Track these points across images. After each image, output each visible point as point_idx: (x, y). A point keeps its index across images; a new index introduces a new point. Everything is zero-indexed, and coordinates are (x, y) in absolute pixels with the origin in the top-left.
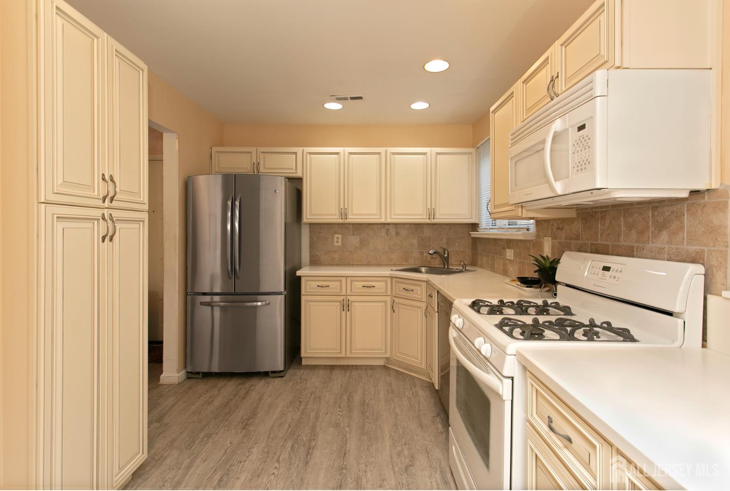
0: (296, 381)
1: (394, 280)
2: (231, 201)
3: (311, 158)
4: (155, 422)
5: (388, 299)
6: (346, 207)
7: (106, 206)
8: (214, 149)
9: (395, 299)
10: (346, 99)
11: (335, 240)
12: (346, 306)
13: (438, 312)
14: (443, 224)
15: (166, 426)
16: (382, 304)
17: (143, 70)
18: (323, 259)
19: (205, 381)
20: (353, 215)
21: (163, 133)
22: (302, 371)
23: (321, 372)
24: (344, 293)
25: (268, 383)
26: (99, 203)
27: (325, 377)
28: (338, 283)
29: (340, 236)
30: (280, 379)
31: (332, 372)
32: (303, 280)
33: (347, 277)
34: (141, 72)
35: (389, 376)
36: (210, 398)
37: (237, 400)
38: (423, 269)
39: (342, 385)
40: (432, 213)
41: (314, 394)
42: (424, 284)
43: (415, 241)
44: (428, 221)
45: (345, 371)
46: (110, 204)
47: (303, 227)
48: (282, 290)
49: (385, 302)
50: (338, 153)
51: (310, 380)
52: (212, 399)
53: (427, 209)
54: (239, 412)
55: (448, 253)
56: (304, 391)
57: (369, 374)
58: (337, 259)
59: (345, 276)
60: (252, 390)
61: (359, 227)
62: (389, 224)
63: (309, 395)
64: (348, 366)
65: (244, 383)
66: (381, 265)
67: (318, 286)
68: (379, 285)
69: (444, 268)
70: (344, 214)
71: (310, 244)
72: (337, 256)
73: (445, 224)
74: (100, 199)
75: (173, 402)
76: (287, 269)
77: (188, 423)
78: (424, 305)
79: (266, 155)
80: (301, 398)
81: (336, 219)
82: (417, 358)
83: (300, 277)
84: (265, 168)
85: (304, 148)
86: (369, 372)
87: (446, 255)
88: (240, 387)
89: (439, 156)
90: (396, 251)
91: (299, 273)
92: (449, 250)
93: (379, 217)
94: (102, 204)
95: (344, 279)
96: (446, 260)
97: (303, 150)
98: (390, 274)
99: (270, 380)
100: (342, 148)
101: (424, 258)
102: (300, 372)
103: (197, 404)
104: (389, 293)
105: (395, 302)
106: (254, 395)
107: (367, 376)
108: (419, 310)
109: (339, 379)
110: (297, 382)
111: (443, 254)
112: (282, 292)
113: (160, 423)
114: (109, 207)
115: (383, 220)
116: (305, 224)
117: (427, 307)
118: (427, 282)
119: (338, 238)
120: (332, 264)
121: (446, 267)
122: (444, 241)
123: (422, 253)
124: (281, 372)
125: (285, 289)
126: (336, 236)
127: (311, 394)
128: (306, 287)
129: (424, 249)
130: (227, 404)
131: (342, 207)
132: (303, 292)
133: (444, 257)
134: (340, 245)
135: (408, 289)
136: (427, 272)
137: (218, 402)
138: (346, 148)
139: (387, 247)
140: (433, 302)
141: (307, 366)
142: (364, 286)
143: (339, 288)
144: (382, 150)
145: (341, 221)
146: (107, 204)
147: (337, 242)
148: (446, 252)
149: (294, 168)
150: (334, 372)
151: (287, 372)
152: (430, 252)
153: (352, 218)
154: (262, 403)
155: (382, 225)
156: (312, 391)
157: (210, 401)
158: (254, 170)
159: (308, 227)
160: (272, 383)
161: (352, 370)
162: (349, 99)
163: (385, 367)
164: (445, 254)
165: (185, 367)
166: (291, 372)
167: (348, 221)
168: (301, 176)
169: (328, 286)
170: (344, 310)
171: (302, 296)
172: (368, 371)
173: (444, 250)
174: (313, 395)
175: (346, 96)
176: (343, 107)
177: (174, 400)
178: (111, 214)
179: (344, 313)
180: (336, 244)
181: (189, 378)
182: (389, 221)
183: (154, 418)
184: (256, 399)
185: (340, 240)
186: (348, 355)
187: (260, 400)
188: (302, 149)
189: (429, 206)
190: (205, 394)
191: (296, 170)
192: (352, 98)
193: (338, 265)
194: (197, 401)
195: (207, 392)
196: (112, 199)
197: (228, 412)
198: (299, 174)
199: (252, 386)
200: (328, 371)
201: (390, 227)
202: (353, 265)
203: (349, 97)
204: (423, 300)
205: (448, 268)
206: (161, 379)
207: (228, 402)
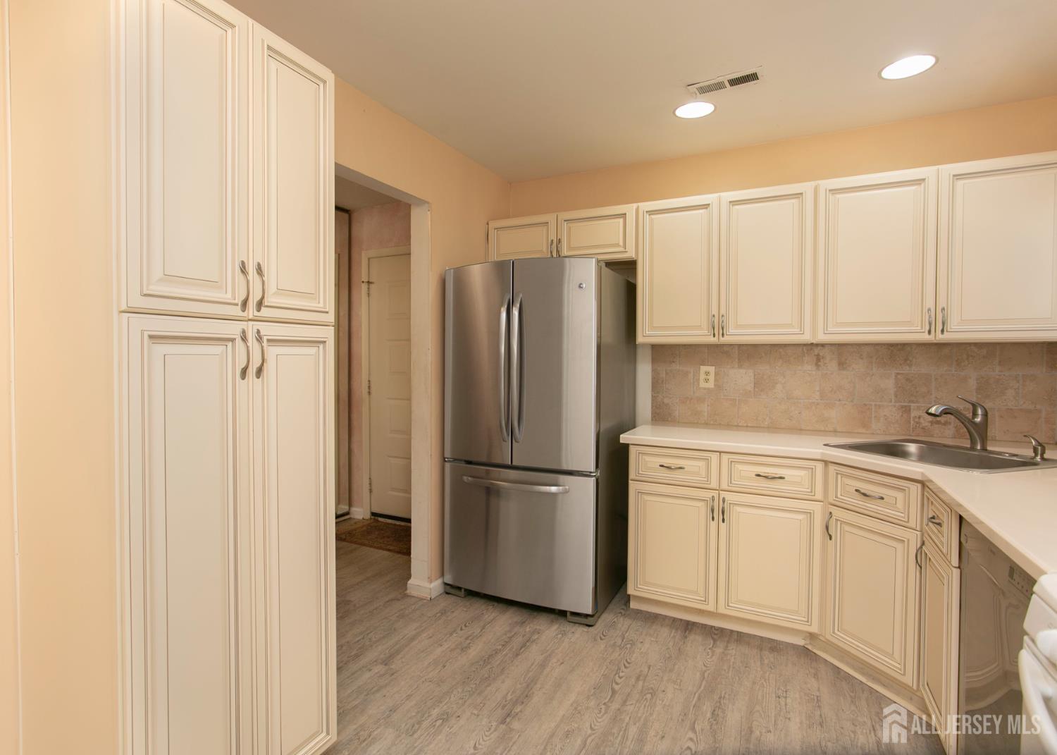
0: (612, 642)
1: (832, 468)
2: (506, 306)
3: (652, 221)
4: (381, 664)
5: (817, 508)
6: (723, 311)
7: (251, 317)
8: (493, 225)
9: (833, 509)
10: (719, 86)
11: (702, 376)
12: (719, 512)
13: (959, 567)
14: (970, 344)
15: (393, 674)
16: (801, 517)
17: (325, 82)
18: (677, 412)
19: (468, 604)
20: (738, 326)
21: (410, 206)
22: (627, 622)
23: (665, 632)
24: (714, 484)
25: (564, 634)
26: (237, 311)
27: (671, 644)
28: (702, 464)
29: (712, 369)
30: (586, 629)
31: (686, 637)
32: (633, 452)
33: (720, 452)
34: (322, 85)
35: (816, 676)
36: (467, 639)
37: (506, 655)
38: (912, 448)
39: (703, 674)
40: (939, 318)
41: (644, 680)
42: (915, 489)
43: (889, 384)
44: (925, 337)
45: (715, 641)
46: (256, 313)
47: (640, 352)
48: (592, 467)
49: (810, 514)
50: (706, 206)
51: (640, 645)
52: (468, 641)
53: (925, 310)
54: (503, 682)
55: (985, 415)
56: (626, 667)
57: (766, 661)
58: (706, 414)
59: (718, 452)
60: (534, 641)
61: (750, 353)
62: (823, 345)
63: (633, 680)
64: (722, 630)
65: (524, 622)
66: (801, 430)
67: (662, 466)
68: (795, 477)
69: (973, 448)
70: (718, 326)
71: (653, 383)
72: (704, 408)
73: (976, 344)
74: (237, 305)
75: (414, 632)
76: (601, 431)
77: (423, 679)
78: (913, 539)
79: (573, 225)
80: (617, 684)
81: (701, 336)
82: (891, 656)
83: (626, 446)
84: (570, 248)
85: (640, 204)
86: (769, 657)
87: (978, 420)
88: (516, 630)
89: (960, 183)
90: (837, 402)
91: (624, 438)
92: (988, 405)
93: (797, 330)
94: (241, 314)
95: (715, 457)
96: (980, 432)
97: (638, 207)
98: (822, 454)
99: (568, 627)
100: (716, 195)
101: (912, 422)
102: (623, 623)
103: (446, 646)
104: (819, 496)
105: (834, 517)
106: (534, 653)
107: (761, 664)
108: (899, 546)
109: (699, 654)
110: (614, 645)
111: (970, 415)
112: (591, 472)
113: (387, 667)
114: (256, 318)
115: (807, 337)
116: (644, 345)
117: (923, 543)
118: (923, 484)
119: (707, 373)
120: (695, 422)
121: (979, 448)
122: (972, 383)
123: (907, 410)
124: (587, 616)
125: (597, 466)
126: (704, 369)
127: (638, 679)
128: (639, 465)
129: (913, 402)
130: (488, 658)
131: (715, 312)
132: (632, 475)
133: (975, 423)
134: (713, 387)
135: (868, 493)
136: (922, 458)
137: (475, 651)
138: (723, 194)
139: (818, 393)
140: (944, 540)
141: (638, 612)
142: (758, 475)
143: (703, 473)
144: (806, 187)
145: (712, 340)
146: (251, 311)
147: (707, 381)
148: (980, 412)
149: (621, 243)
150: (692, 637)
151: (599, 617)
152: (933, 410)
153: (735, 335)
154: (545, 672)
155: (805, 348)
156: (641, 671)
157: (465, 645)
158: (551, 252)
159: (648, 352)
160: (570, 636)
161: (728, 642)
162: (727, 84)
163: (805, 652)
164: (975, 414)
165: (442, 575)
166: (607, 618)
167: (724, 340)
168: (634, 256)
169: (681, 468)
170: (713, 519)
171: (630, 482)
172: (766, 653)
173: (974, 406)
174: (641, 683)
175: (720, 79)
176: (715, 107)
177: (415, 630)
178: (258, 332)
179: (713, 525)
180: (703, 384)
181: (447, 593)
182: (821, 338)
183: (382, 656)
184: (536, 664)
185: (712, 377)
186: (722, 610)
187: (543, 665)
188: (635, 206)
189: (930, 303)
190: (461, 629)
191: (625, 246)
192: (735, 82)
193: (706, 425)
194: (446, 641)
195: (465, 626)
196: (260, 304)
197: (486, 676)
198: (630, 254)
199: (533, 633)
200: (679, 632)
201: (823, 352)
202: (738, 427)
203: (725, 80)
204: (912, 524)
205: (984, 449)
206: (408, 585)
207: (491, 656)
